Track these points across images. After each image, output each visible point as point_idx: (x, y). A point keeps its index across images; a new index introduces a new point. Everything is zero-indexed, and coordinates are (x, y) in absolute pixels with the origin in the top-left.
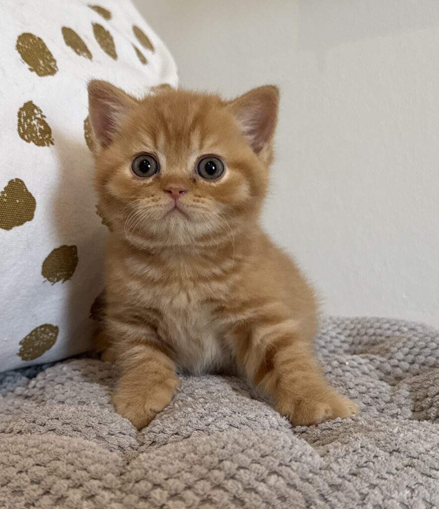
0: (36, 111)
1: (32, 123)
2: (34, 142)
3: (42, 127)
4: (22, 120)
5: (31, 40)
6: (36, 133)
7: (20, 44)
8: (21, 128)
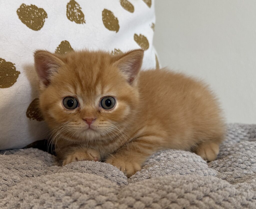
0: (76, 5)
1: (74, 11)
2: (75, 21)
3: (79, 14)
4: (69, 9)
6: (76, 17)
8: (68, 14)
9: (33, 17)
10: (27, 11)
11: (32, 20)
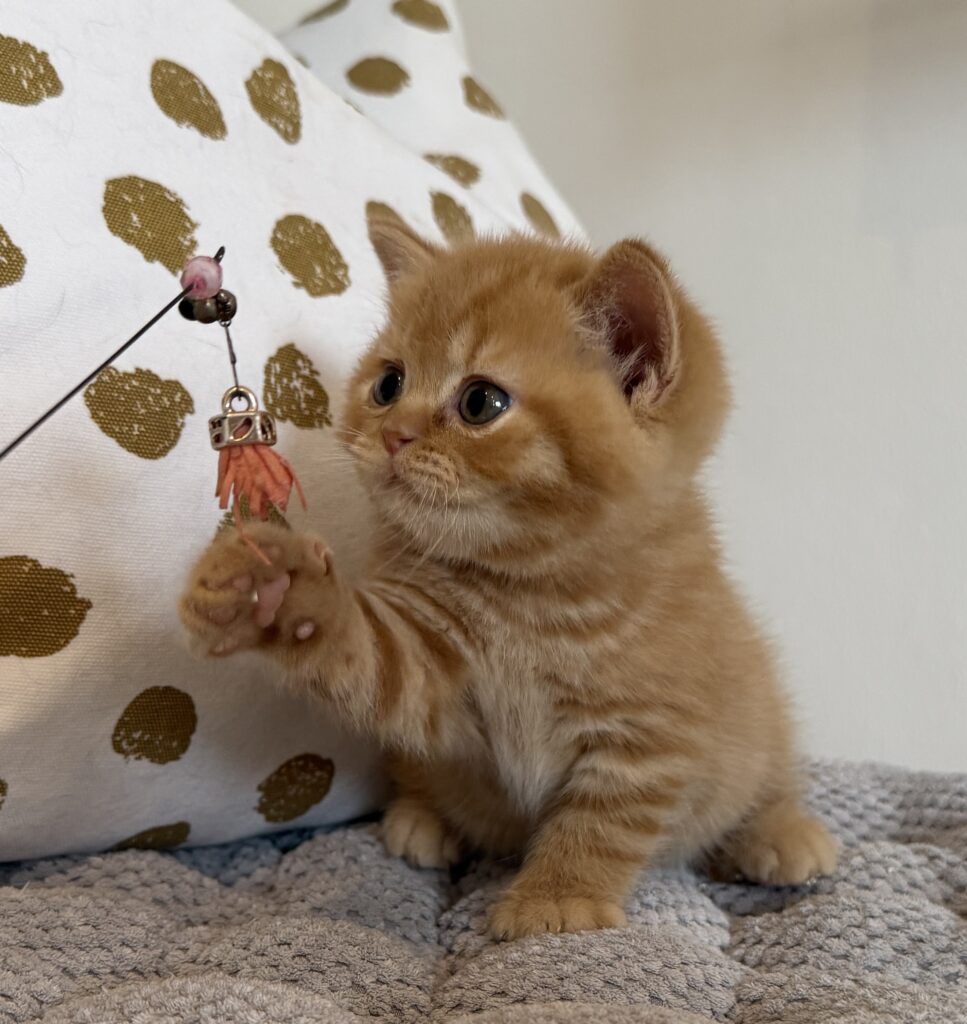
0: (300, 363)
1: (292, 386)
2: (292, 419)
3: (311, 393)
4: (273, 380)
5: (301, 228)
6: (298, 405)
7: (279, 236)
8: (269, 396)
9: (143, 411)
10: (122, 391)
11: (140, 421)
